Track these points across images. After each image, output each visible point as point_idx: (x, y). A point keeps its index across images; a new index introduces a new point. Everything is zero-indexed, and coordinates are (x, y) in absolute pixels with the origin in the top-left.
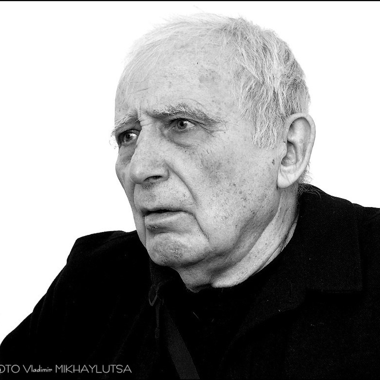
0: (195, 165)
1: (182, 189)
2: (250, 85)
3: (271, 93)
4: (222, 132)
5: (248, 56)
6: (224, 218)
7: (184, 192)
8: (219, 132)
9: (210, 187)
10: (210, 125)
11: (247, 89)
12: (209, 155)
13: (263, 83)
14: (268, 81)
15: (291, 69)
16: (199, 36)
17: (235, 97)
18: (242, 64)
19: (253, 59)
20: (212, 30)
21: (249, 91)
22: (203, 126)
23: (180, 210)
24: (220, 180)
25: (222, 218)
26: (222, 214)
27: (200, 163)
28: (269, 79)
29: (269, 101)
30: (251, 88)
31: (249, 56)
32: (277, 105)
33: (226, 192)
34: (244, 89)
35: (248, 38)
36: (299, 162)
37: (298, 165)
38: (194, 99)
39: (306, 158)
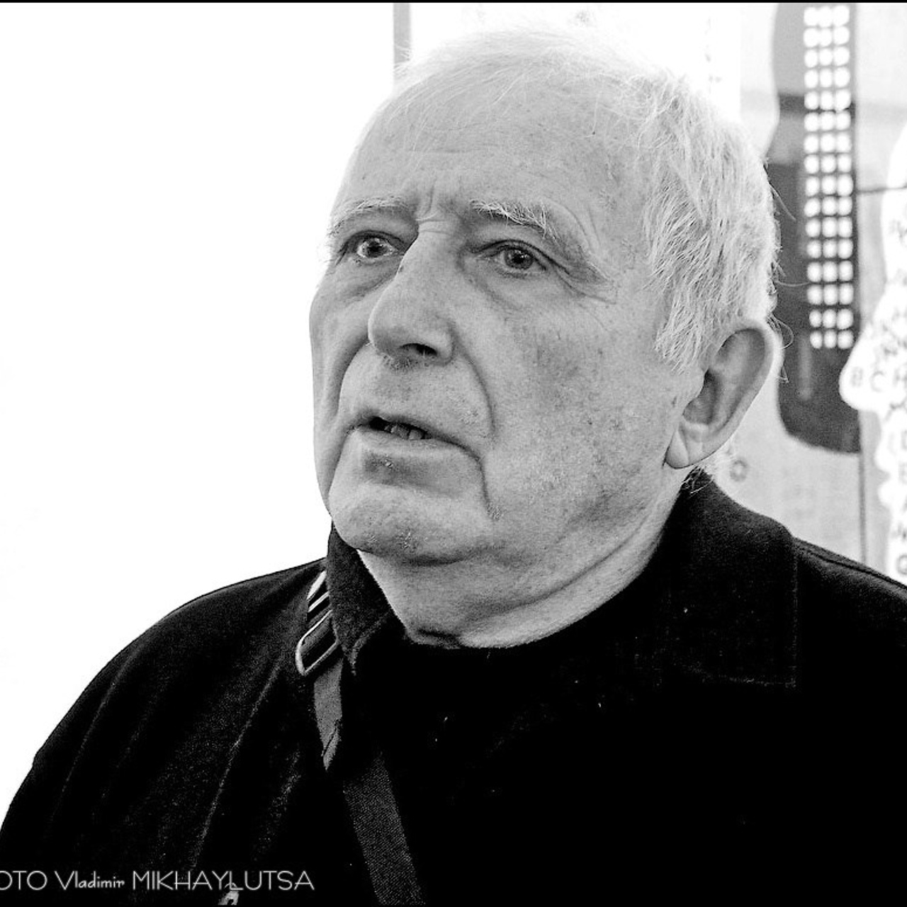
0: (522, 358)
1: (475, 398)
2: (684, 220)
3: (714, 254)
4: (603, 304)
6: (548, 486)
7: (479, 405)
8: (596, 302)
9: (538, 414)
10: (582, 280)
11: (675, 227)
12: (559, 342)
13: (708, 225)
17: (647, 236)
21: (676, 234)
22: (564, 275)
23: (455, 442)
24: (566, 403)
25: (545, 487)
26: (548, 477)
27: (534, 356)
30: (681, 229)
33: (569, 434)
34: (669, 224)
36: (717, 424)
37: (713, 429)
38: (570, 208)
39: (734, 420)
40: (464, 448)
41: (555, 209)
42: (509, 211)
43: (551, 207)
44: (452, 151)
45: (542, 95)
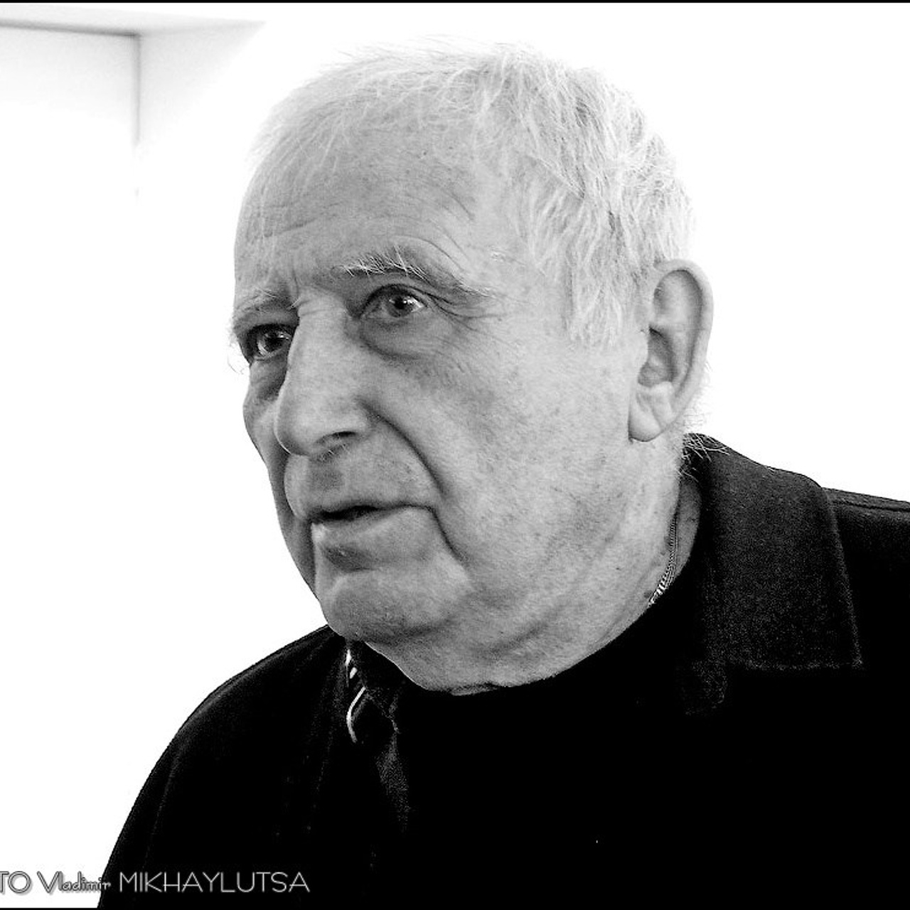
2: (553, 200)
3: (603, 219)
5: (543, 134)
7: (409, 461)
10: (465, 305)
11: (546, 211)
12: (463, 374)
13: (582, 195)
14: (593, 189)
15: (648, 157)
16: (425, 90)
18: (531, 154)
19: (555, 140)
20: (454, 75)
21: (550, 217)
22: (445, 306)
28: (595, 184)
29: (598, 238)
30: (553, 210)
31: (545, 133)
32: (620, 245)
34: (538, 212)
35: (540, 90)
36: (680, 378)
37: (677, 385)
38: (428, 239)
39: (696, 367)
40: (414, 506)
41: (411, 244)
42: (366, 264)
43: (406, 245)
44: (301, 226)
45: (366, 134)
